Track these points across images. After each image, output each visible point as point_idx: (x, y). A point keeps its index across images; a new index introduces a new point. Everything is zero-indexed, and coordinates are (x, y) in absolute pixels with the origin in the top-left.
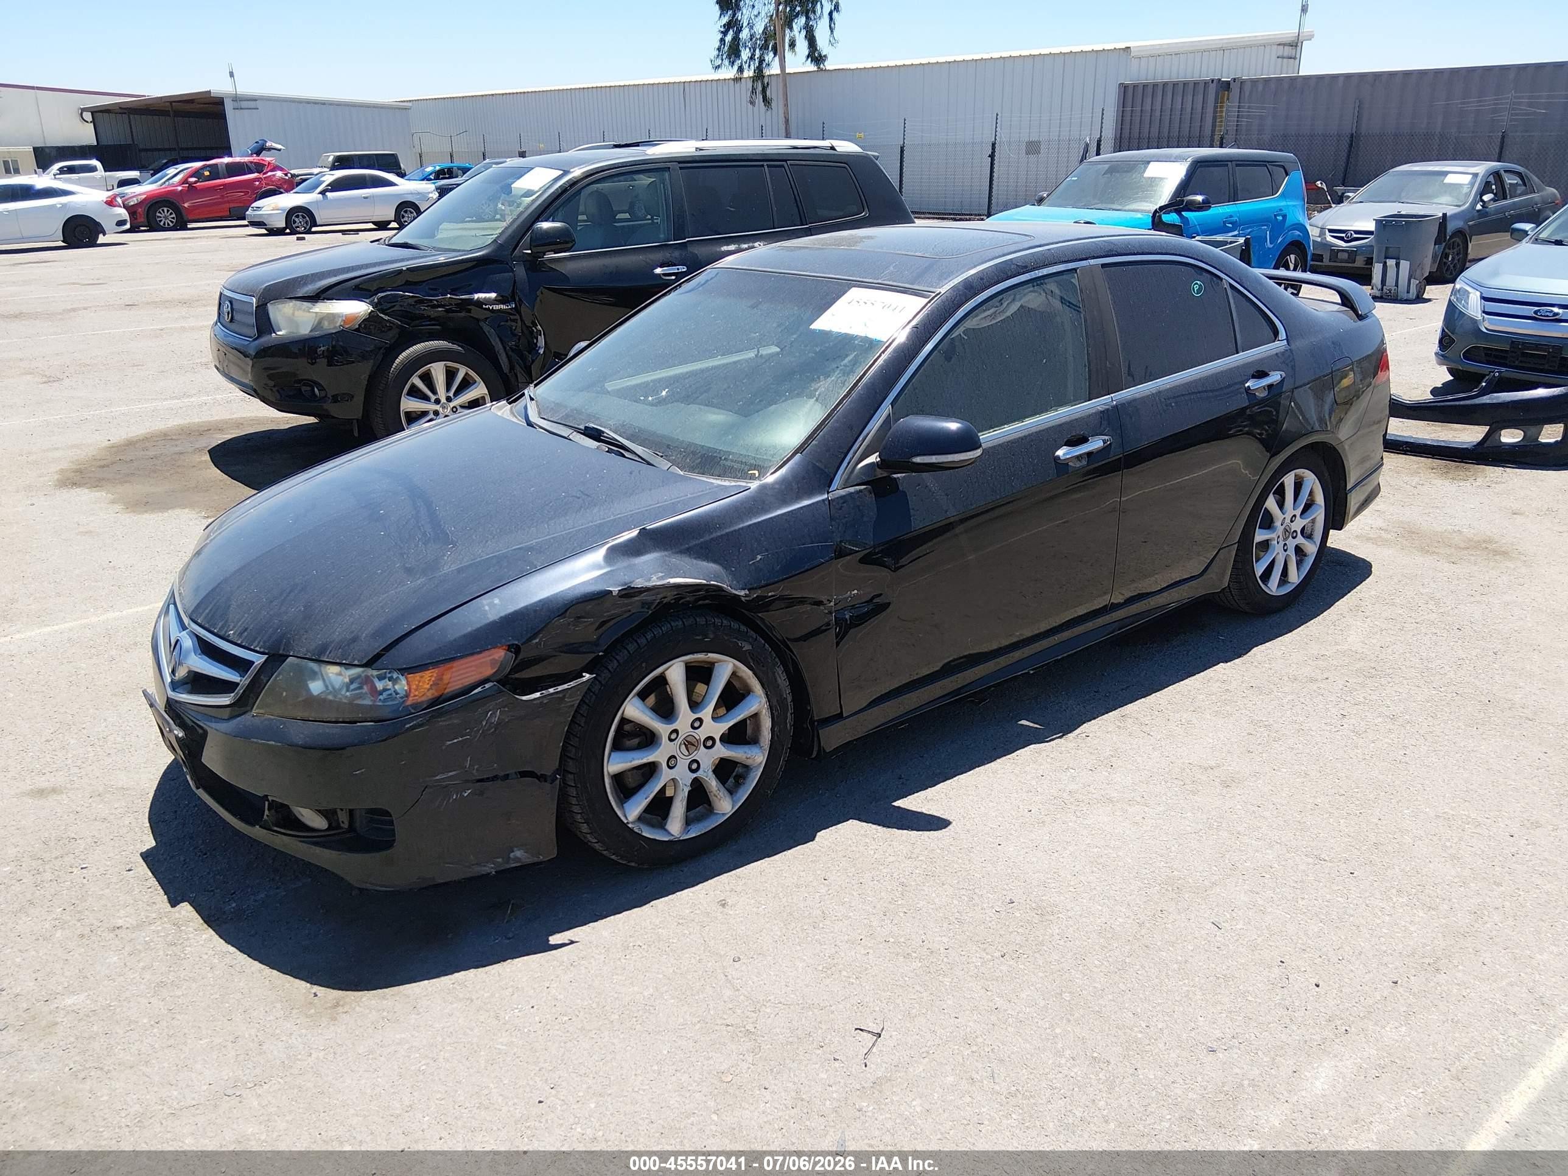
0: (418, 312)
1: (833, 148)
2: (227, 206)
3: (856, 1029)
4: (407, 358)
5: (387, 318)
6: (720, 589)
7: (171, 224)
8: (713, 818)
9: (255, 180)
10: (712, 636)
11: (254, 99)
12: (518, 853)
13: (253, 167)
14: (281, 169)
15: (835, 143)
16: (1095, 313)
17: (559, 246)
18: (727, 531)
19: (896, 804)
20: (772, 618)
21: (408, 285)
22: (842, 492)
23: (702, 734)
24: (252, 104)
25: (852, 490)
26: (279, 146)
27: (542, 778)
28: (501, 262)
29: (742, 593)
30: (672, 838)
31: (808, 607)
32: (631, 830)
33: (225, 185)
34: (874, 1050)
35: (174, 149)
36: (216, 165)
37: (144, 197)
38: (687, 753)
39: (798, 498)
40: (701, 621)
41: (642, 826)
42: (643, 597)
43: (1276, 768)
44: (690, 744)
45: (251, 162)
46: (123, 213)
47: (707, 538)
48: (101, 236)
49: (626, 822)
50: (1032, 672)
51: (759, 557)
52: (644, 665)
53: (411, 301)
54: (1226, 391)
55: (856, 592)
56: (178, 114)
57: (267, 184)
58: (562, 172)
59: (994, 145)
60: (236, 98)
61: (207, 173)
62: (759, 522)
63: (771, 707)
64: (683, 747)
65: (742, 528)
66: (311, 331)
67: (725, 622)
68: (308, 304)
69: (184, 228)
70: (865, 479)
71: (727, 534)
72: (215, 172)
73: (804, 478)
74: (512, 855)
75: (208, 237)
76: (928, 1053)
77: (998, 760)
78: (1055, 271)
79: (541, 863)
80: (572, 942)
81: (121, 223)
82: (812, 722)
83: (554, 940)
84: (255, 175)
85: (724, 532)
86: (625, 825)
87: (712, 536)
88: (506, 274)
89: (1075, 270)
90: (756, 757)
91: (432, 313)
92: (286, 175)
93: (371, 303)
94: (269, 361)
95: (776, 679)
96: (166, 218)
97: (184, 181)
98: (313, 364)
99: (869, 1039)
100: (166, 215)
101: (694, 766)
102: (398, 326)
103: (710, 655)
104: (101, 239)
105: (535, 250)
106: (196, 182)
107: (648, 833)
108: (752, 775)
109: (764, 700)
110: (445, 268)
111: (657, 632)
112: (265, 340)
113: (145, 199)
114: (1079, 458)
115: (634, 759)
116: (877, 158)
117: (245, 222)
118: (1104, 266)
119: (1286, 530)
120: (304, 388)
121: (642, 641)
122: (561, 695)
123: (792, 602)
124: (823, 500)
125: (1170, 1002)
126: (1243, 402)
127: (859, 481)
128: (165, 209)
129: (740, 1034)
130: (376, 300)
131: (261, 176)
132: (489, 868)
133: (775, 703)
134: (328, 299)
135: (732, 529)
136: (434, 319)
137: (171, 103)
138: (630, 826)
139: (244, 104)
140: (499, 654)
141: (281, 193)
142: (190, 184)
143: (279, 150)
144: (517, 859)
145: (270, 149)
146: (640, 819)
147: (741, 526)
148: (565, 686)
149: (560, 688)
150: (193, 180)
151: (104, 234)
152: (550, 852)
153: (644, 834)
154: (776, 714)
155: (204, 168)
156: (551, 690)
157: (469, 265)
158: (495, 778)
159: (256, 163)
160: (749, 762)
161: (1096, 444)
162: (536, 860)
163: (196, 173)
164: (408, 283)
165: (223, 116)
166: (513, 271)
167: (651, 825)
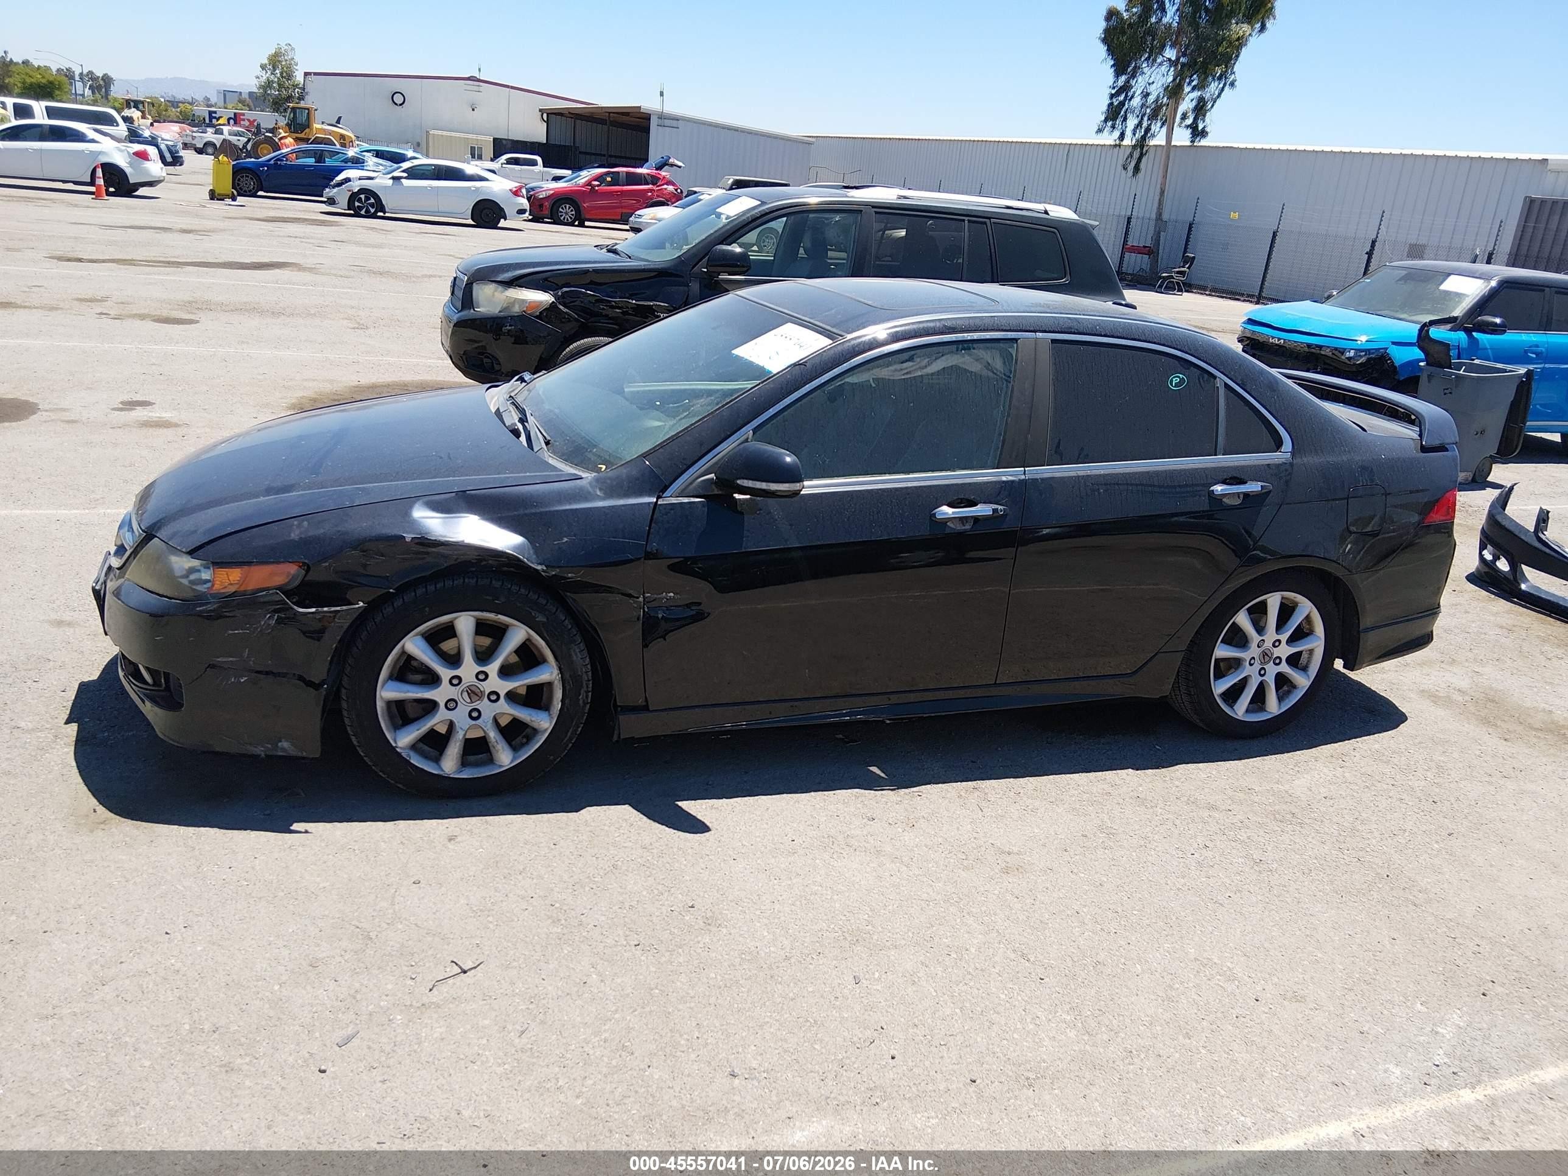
0: (596, 310)
1: (1046, 212)
2: (620, 210)
3: (452, 962)
4: (576, 348)
5: (565, 310)
6: (519, 559)
7: (570, 220)
8: (490, 767)
9: (651, 190)
10: (503, 600)
11: (676, 119)
12: (285, 744)
13: (649, 179)
14: (673, 184)
15: (1049, 207)
16: (1026, 385)
17: (737, 269)
18: (542, 510)
19: (680, 803)
20: (583, 601)
21: (592, 285)
22: (674, 500)
23: (487, 687)
24: (674, 123)
25: (686, 500)
26: (680, 164)
27: (309, 684)
28: (677, 276)
29: (539, 567)
30: (441, 773)
31: (618, 597)
32: (399, 754)
33: (622, 192)
34: (451, 981)
35: (604, 155)
36: (618, 173)
37: (552, 192)
38: (469, 701)
39: (627, 495)
40: (497, 584)
41: (412, 754)
42: (440, 549)
43: (1075, 871)
44: (474, 693)
45: (648, 174)
46: (524, 203)
47: (521, 512)
48: (502, 220)
49: (394, 745)
50: (888, 722)
51: (565, 539)
52: (427, 609)
53: (590, 299)
54: (1178, 490)
55: (672, 594)
56: (616, 124)
57: (658, 196)
58: (759, 203)
59: (1374, 243)
60: (662, 116)
61: (609, 179)
62: (577, 509)
63: (563, 680)
64: (465, 694)
65: (557, 511)
66: (500, 312)
67: (523, 591)
68: (500, 288)
69: (582, 225)
70: (702, 492)
71: (541, 513)
72: (616, 180)
73: (637, 479)
74: (280, 744)
75: (591, 235)
76: (491, 997)
77: (812, 793)
78: (988, 337)
79: (304, 758)
80: (306, 832)
81: (521, 212)
82: (616, 706)
83: (295, 826)
84: (650, 186)
85: (538, 511)
86: (394, 748)
87: (526, 512)
88: (682, 288)
89: (1016, 340)
90: (544, 722)
91: (610, 312)
92: (676, 190)
93: (555, 296)
94: (472, 333)
95: (570, 655)
96: (566, 213)
97: (589, 183)
98: (496, 340)
99: (458, 970)
100: (566, 211)
101: (475, 715)
102: (576, 320)
103: (500, 616)
104: (502, 223)
105: (712, 269)
106: (598, 186)
107: (417, 761)
108: (537, 737)
109: (556, 671)
110: (627, 275)
111: (449, 583)
112: (468, 314)
113: (552, 194)
114: (963, 520)
115: (408, 692)
116: (1093, 227)
117: (627, 227)
118: (1054, 341)
119: (1265, 654)
120: (485, 360)
121: (431, 588)
122: (332, 615)
123: (597, 588)
124: (649, 503)
125: (740, 1026)
126: (1204, 505)
127: (695, 493)
128: (568, 206)
129: (360, 937)
130: (560, 293)
131: (655, 188)
132: (259, 751)
133: (567, 676)
134: (520, 286)
135: (547, 509)
136: (610, 318)
137: (610, 113)
138: (398, 750)
139: (667, 123)
140: (293, 569)
141: (668, 205)
142: (593, 187)
143: (680, 167)
144: (283, 749)
145: (672, 165)
146: (413, 747)
147: (557, 508)
148: (338, 608)
149: (333, 609)
150: (597, 183)
151: (505, 219)
152: (313, 750)
153: (412, 761)
154: (568, 688)
155: (607, 174)
156: (326, 609)
157: (652, 274)
158: (267, 673)
159: (652, 176)
160: (535, 725)
161: (983, 510)
162: (300, 754)
163: (600, 178)
164: (592, 283)
165: (647, 130)
166: (688, 286)
167: (426, 756)
